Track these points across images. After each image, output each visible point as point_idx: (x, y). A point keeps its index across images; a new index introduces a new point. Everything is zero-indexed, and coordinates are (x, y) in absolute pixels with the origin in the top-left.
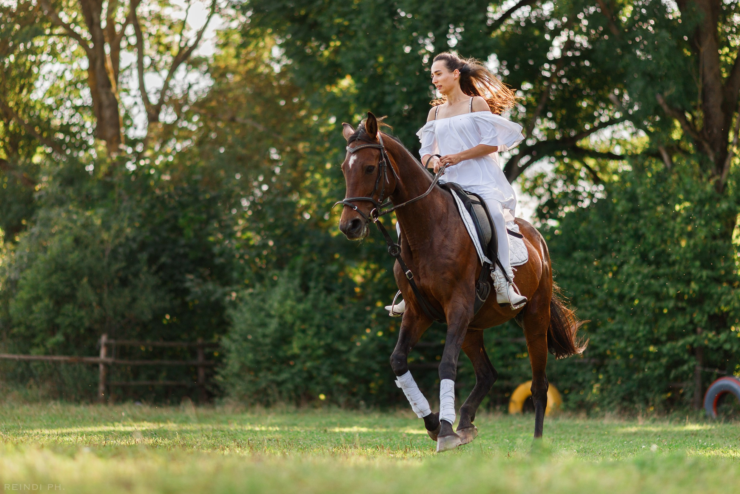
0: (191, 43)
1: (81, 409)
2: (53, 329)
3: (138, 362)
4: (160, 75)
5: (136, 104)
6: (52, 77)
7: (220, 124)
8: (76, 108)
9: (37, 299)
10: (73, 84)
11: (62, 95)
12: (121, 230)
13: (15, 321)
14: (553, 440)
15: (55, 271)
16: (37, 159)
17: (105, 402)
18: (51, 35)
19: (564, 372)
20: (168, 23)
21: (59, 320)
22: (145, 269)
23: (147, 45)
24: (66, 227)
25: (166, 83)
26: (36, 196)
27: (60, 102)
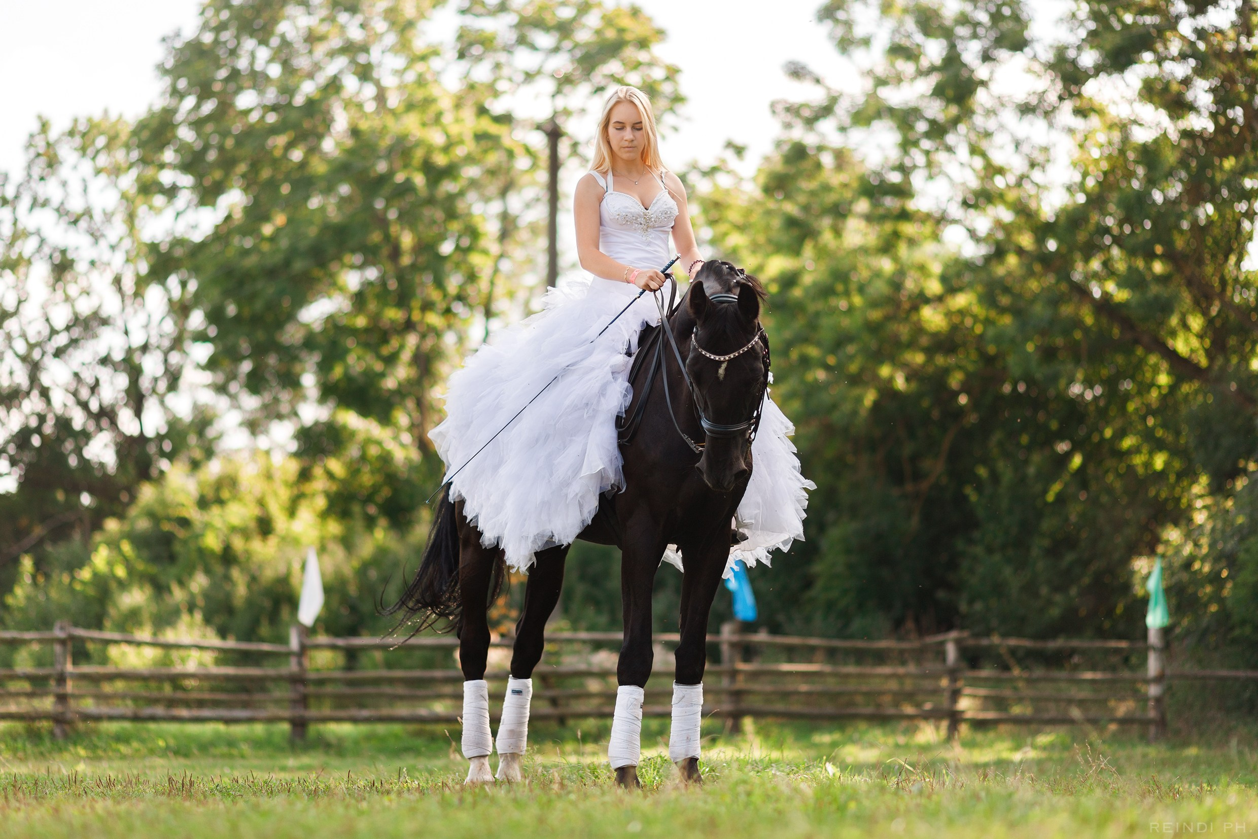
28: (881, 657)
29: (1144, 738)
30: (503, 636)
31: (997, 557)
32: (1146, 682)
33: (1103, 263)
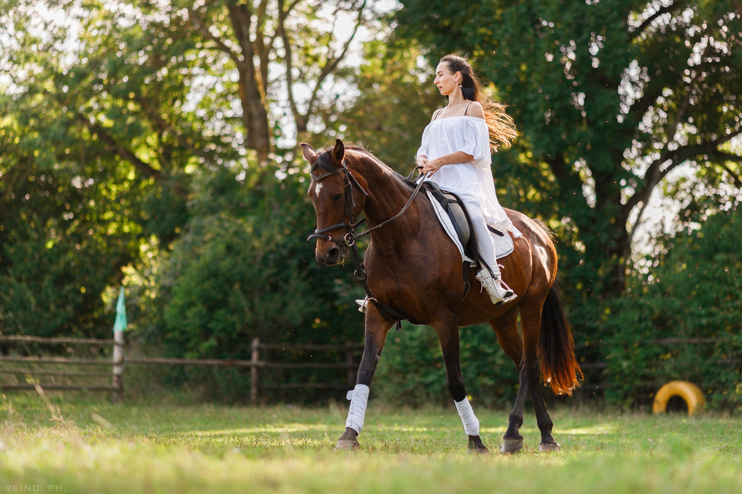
0: (338, 54)
1: (234, 412)
2: (207, 333)
3: (289, 366)
4: (308, 86)
5: (285, 114)
6: (203, 90)
7: (367, 134)
8: (227, 119)
9: (191, 305)
10: (224, 96)
11: (214, 106)
12: (271, 238)
13: (170, 326)
14: (696, 439)
15: (208, 278)
16: (189, 169)
17: (258, 404)
18: (202, 48)
19: (707, 373)
20: (315, 35)
21: (212, 325)
22: (295, 275)
23: (295, 57)
24: (218, 235)
25: (314, 93)
26: (189, 204)
27: (211, 114)
29: (110, 400)
32: (112, 365)
33: (98, 101)
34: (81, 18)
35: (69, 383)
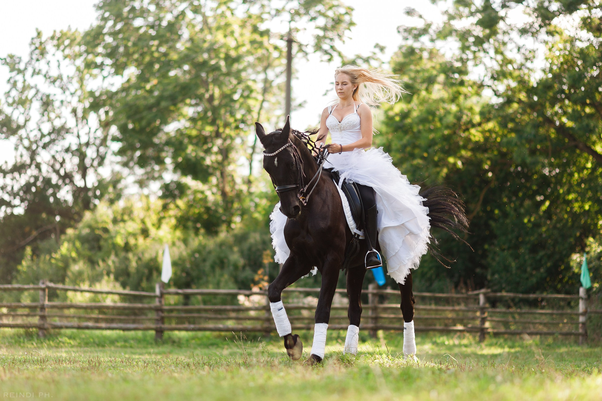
28: (447, 301)
29: (577, 343)
30: (261, 289)
31: (506, 252)
32: (578, 315)
33: (561, 108)
34: (546, 42)
35: (545, 330)
